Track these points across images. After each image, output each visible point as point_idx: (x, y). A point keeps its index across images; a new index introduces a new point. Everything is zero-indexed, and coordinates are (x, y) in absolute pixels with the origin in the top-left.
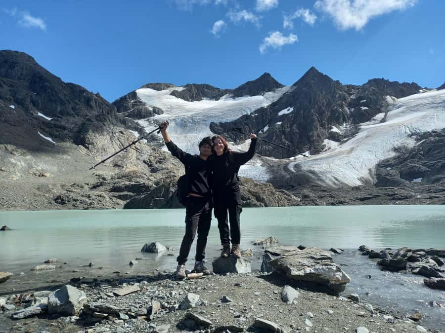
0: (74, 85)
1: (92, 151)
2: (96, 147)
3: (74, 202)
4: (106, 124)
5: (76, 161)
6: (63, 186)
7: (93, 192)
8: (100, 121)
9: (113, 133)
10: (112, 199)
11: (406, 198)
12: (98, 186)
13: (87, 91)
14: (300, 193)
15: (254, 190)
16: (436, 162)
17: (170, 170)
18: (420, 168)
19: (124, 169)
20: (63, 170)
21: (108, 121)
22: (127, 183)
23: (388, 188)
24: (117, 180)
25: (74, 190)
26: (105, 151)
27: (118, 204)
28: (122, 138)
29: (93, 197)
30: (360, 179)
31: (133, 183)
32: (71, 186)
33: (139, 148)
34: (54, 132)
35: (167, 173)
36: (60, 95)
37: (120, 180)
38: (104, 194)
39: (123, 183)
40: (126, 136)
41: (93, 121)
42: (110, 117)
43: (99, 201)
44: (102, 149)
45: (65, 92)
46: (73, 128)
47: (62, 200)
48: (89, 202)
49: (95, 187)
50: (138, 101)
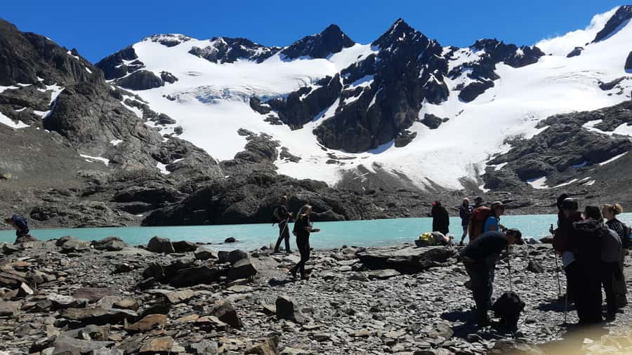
0: (36, 36)
1: (73, 140)
2: (79, 134)
3: (61, 217)
4: (92, 99)
5: (49, 155)
6: (37, 193)
7: (86, 202)
8: (82, 93)
9: (102, 112)
10: (116, 211)
11: (523, 205)
12: (93, 193)
13: (58, 46)
14: (383, 201)
15: (329, 198)
16: (561, 157)
17: (195, 168)
18: (541, 165)
19: (123, 167)
20: (32, 168)
21: (95, 93)
22: (138, 188)
23: (499, 192)
24: (119, 184)
25: (55, 199)
26: (91, 139)
27: (127, 219)
28: (118, 120)
29: (88, 208)
30: (462, 180)
31: (146, 188)
32: (50, 193)
33: (144, 134)
34: (10, 109)
35: (190, 173)
36: (16, 52)
37: (125, 184)
38: (104, 204)
39: (131, 189)
40: (123, 116)
41: (71, 94)
42: (97, 88)
43: (98, 214)
44: (87, 137)
45: (24, 47)
46: (40, 104)
47: (42, 214)
48: (83, 216)
49: (86, 194)
50: (138, 62)
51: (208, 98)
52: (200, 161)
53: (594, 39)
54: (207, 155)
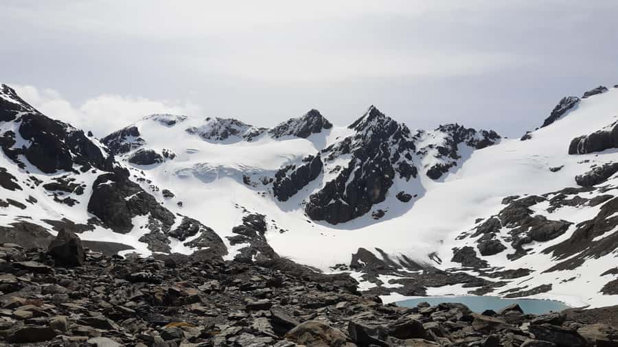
4: (119, 185)
21: (122, 180)
28: (141, 203)
40: (145, 200)
50: (140, 139)
51: (207, 175)
52: (210, 240)
53: (542, 124)
54: (215, 234)
